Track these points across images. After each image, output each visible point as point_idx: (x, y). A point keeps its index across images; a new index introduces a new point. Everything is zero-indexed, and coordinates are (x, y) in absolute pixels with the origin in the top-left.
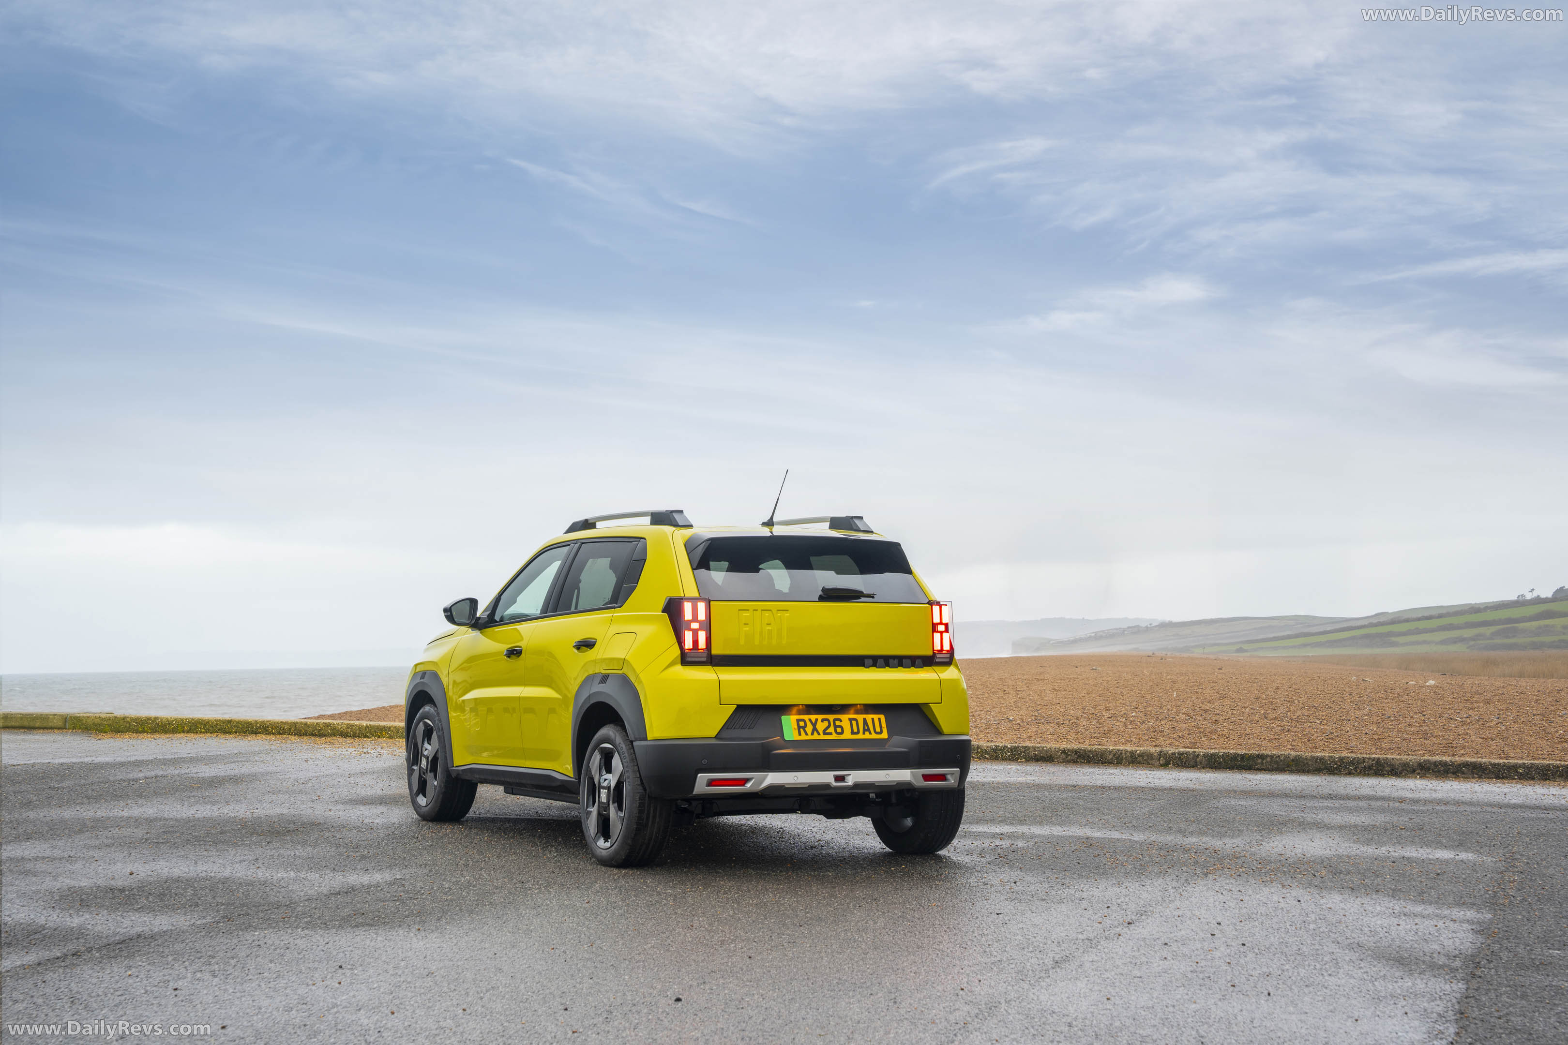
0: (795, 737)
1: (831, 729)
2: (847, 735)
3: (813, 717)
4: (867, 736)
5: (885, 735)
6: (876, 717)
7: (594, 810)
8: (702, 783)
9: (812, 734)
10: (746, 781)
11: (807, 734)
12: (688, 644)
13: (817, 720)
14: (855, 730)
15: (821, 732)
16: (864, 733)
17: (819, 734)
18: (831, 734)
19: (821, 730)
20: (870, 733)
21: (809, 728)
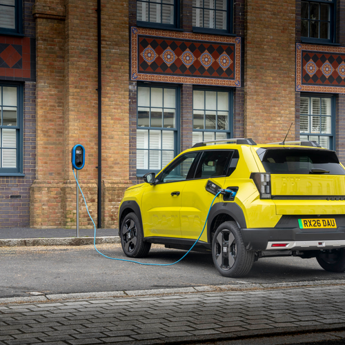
0: (304, 228)
1: (316, 224)
2: (322, 227)
3: (309, 220)
4: (329, 227)
5: (335, 227)
6: (332, 219)
7: (220, 256)
8: (269, 245)
10: (287, 244)
12: (263, 191)
21: (308, 224)
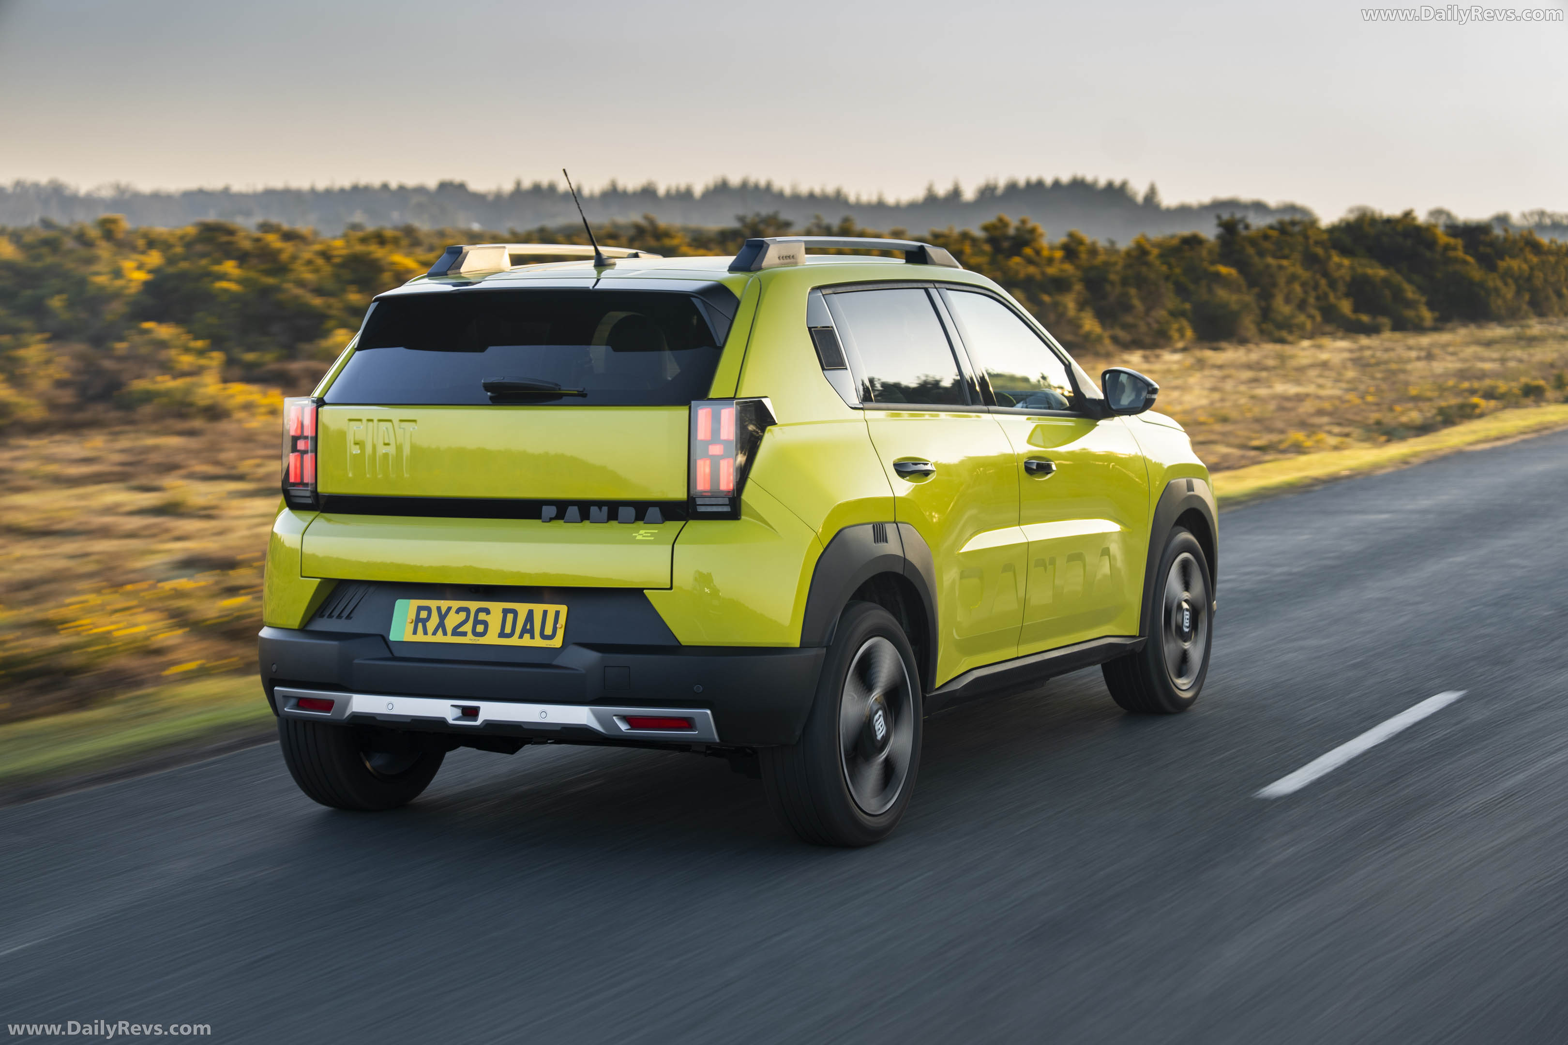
9: (434, 633)
11: (425, 633)
13: (449, 609)
14: (508, 630)
15: (449, 631)
16: (521, 637)
17: (445, 633)
18: (464, 634)
19: (449, 627)
20: (532, 637)
